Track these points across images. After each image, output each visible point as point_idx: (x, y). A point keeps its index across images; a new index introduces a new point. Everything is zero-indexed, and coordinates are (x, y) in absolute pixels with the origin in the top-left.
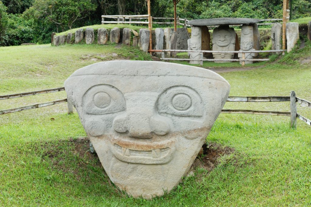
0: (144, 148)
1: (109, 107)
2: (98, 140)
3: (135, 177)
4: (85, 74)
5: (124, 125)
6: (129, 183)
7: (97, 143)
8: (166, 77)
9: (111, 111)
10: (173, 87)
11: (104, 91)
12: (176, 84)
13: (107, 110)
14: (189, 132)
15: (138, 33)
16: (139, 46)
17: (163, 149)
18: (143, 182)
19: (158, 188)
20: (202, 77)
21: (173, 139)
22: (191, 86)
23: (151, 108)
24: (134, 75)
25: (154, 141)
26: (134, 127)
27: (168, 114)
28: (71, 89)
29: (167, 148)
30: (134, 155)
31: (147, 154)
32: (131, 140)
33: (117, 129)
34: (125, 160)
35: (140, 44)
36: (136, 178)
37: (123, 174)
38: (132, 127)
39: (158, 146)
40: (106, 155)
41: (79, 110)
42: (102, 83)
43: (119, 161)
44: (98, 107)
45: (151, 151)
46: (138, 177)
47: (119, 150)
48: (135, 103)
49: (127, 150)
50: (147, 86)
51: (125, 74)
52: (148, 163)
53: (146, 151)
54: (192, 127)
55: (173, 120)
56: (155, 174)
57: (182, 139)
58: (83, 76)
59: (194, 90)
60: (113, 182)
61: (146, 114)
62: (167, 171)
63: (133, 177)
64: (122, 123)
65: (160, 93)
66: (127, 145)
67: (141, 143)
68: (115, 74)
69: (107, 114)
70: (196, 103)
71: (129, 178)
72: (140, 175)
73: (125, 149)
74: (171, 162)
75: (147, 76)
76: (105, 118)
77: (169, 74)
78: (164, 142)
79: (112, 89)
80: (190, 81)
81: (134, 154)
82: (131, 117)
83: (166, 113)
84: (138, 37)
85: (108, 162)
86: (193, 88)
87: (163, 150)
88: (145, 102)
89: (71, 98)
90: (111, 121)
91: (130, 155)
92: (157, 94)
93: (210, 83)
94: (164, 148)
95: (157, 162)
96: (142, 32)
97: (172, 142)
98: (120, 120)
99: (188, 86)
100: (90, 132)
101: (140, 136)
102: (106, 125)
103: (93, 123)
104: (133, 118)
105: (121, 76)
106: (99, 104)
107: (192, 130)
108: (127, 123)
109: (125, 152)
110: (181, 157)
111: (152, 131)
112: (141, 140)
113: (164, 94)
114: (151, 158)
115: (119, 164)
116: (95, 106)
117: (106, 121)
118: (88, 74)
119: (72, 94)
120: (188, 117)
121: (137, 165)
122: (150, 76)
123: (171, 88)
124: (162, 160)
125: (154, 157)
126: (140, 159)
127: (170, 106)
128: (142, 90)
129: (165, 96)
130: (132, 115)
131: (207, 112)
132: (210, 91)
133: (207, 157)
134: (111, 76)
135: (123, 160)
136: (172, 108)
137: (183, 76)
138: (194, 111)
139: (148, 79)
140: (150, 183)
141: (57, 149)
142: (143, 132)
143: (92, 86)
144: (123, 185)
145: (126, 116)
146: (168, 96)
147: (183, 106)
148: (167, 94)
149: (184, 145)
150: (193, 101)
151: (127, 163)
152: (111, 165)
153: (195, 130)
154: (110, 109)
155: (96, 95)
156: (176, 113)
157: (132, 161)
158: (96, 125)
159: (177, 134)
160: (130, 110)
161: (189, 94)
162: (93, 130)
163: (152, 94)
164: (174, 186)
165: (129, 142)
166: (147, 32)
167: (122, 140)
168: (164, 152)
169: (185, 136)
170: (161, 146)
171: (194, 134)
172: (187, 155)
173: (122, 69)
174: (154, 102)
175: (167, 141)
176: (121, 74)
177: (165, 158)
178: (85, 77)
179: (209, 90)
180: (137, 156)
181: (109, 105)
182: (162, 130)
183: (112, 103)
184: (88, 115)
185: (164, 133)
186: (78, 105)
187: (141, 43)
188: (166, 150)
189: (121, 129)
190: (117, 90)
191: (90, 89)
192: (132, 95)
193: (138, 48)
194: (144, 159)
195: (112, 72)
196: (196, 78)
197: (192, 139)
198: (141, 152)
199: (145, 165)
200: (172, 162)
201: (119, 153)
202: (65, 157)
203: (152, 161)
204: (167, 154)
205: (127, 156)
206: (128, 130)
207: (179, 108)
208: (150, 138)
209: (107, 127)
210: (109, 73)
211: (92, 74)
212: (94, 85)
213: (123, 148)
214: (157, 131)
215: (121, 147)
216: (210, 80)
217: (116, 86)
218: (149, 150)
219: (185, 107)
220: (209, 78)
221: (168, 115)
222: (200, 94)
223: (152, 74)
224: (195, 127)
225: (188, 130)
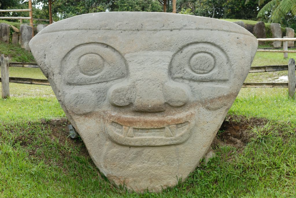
0: (155, 125)
1: (102, 73)
2: (84, 120)
3: (138, 165)
4: (64, 29)
5: (127, 96)
6: (131, 173)
7: (83, 124)
8: (181, 31)
9: (105, 78)
10: (191, 44)
11: (95, 52)
12: (196, 40)
13: (99, 77)
14: (212, 101)
15: (19, 29)
16: (20, 44)
17: (179, 124)
18: (151, 171)
19: (171, 176)
20: (228, 31)
21: (192, 111)
22: (214, 42)
23: (165, 71)
24: (138, 30)
25: (167, 115)
26: (141, 98)
27: (185, 79)
28: (43, 51)
29: (187, 122)
30: (140, 135)
31: (157, 133)
32: (134, 115)
33: (116, 101)
34: (127, 143)
35: (21, 41)
36: (140, 165)
37: (123, 163)
38: (139, 97)
39: (173, 121)
40: (98, 139)
41: (55, 79)
42: (91, 41)
43: (117, 146)
44: (85, 74)
45: (164, 128)
46: (144, 164)
47: (118, 130)
48: (142, 66)
49: (130, 130)
50: (156, 43)
51: (124, 28)
52: (159, 145)
53: (156, 129)
54: (216, 94)
55: (191, 86)
56: (167, 158)
57: (203, 110)
58: (60, 32)
59: (219, 47)
60: (106, 175)
61: (158, 80)
62: (183, 154)
63: (137, 165)
64: (125, 93)
65: (175, 52)
66: (130, 123)
67: (150, 118)
68: (110, 29)
69: (98, 83)
70: (221, 64)
71: (130, 167)
72: (146, 162)
73: (127, 128)
74: (188, 141)
75: (155, 30)
76: (95, 89)
77: (185, 28)
78: (181, 115)
79: (106, 48)
80: (214, 36)
81: (140, 133)
82: (137, 85)
83: (182, 78)
84: (19, 34)
85: (100, 148)
86: (218, 44)
87: (180, 126)
88: (156, 63)
89: (42, 63)
90: (104, 93)
91: (133, 135)
92: (171, 54)
93: (238, 38)
94: (182, 122)
95: (171, 142)
96: (24, 28)
97: (192, 114)
98: (121, 89)
99: (212, 42)
100: (74, 108)
101: (150, 109)
102: (96, 98)
103: (78, 96)
104: (141, 85)
105: (120, 31)
106: (87, 70)
107: (216, 99)
108: (131, 93)
109: (127, 132)
110: (200, 133)
111: (166, 101)
112: (150, 114)
113: (179, 53)
114: (164, 137)
115: (116, 149)
116: (81, 73)
117: (96, 93)
118: (69, 30)
119: (45, 58)
120: (210, 82)
121: (142, 148)
122: (160, 31)
123: (188, 45)
124: (178, 139)
125: (167, 136)
126: (148, 140)
127: (188, 69)
128: (149, 48)
129: (180, 55)
130: (139, 81)
131: (235, 75)
132: (238, 48)
133: (228, 133)
134: (104, 31)
135: (124, 144)
136: (190, 71)
137: (204, 30)
138: (219, 73)
139: (158, 34)
140: (160, 171)
141: (29, 134)
142: (155, 103)
143: (77, 45)
144: (121, 177)
145: (129, 84)
146: (184, 56)
147: (205, 68)
148: (183, 53)
149: (205, 118)
150: (217, 61)
151: (129, 147)
152: (104, 152)
153: (219, 98)
154: (103, 76)
155: (83, 58)
156: (195, 77)
157: (137, 144)
158: (82, 98)
159: (196, 105)
160: (135, 75)
161: (212, 52)
162: (78, 106)
163: (164, 53)
164: (190, 171)
165: (133, 118)
166: (29, 29)
167: (122, 116)
168: (181, 128)
169: (206, 106)
170: (178, 120)
171: (219, 103)
172: (208, 131)
173: (119, 22)
174: (168, 64)
175: (184, 113)
176: (118, 28)
177: (182, 136)
178: (64, 33)
179: (237, 46)
180: (144, 136)
181: (101, 70)
182: (180, 99)
183: (107, 68)
184: (70, 87)
185: (181, 104)
186: (54, 73)
187: (23, 41)
188: (183, 125)
189: (122, 101)
190: (113, 50)
191: (73, 49)
192: (136, 56)
193: (19, 46)
194: (154, 140)
195: (106, 26)
196: (220, 32)
197: (215, 109)
198: (150, 130)
199: (154, 148)
200: (190, 141)
201: (119, 134)
202: (41, 145)
203: (165, 141)
204: (186, 130)
205: (130, 138)
206: (133, 102)
207: (199, 71)
208: (162, 111)
209: (99, 101)
210: (101, 28)
211: (75, 29)
212: (80, 43)
213: (124, 127)
214: (172, 102)
215: (122, 126)
216: (237, 35)
217: (112, 45)
218: (162, 126)
219: (207, 69)
220: (236, 32)
221: (185, 81)
222: (226, 52)
223: (162, 28)
224: (219, 94)
225: (211, 98)
